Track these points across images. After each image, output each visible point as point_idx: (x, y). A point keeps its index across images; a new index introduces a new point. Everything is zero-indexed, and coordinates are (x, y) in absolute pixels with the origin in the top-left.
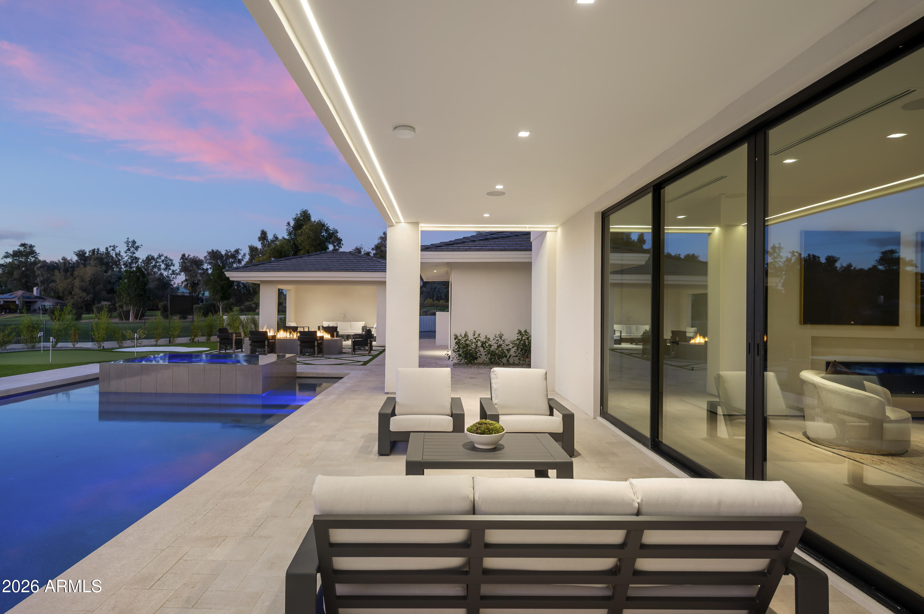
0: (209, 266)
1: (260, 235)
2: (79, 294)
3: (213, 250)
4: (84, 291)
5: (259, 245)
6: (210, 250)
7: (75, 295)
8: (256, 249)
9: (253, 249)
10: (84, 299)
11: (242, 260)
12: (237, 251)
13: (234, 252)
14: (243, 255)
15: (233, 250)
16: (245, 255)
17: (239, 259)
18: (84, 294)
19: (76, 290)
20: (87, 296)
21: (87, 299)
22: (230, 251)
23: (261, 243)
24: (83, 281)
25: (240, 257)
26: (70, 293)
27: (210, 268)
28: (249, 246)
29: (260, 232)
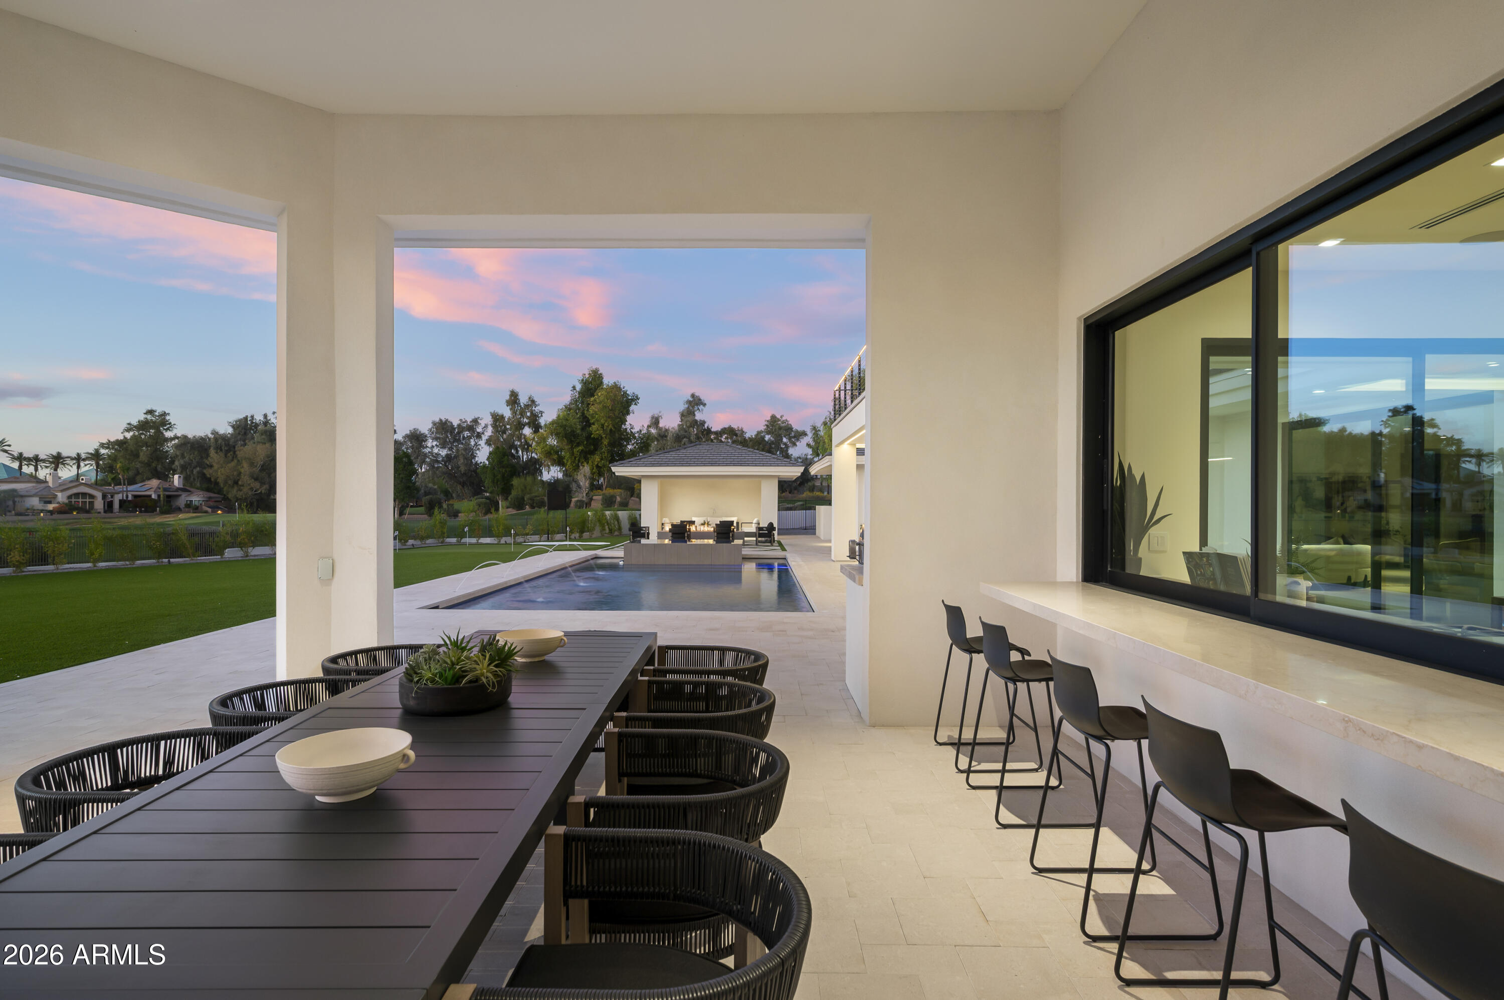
0: (435, 443)
1: (508, 397)
2: (249, 485)
3: (441, 420)
4: (256, 479)
5: (507, 413)
6: (437, 420)
7: (243, 486)
8: (502, 417)
9: (497, 419)
10: (255, 491)
11: (483, 433)
12: (476, 421)
13: (471, 422)
14: (483, 426)
15: (469, 420)
16: (486, 426)
17: (478, 433)
18: (257, 485)
19: (245, 479)
20: (260, 488)
21: (261, 492)
22: (466, 421)
23: (511, 409)
24: (252, 464)
25: (479, 430)
26: (236, 483)
27: (436, 445)
28: (491, 413)
29: (509, 393)
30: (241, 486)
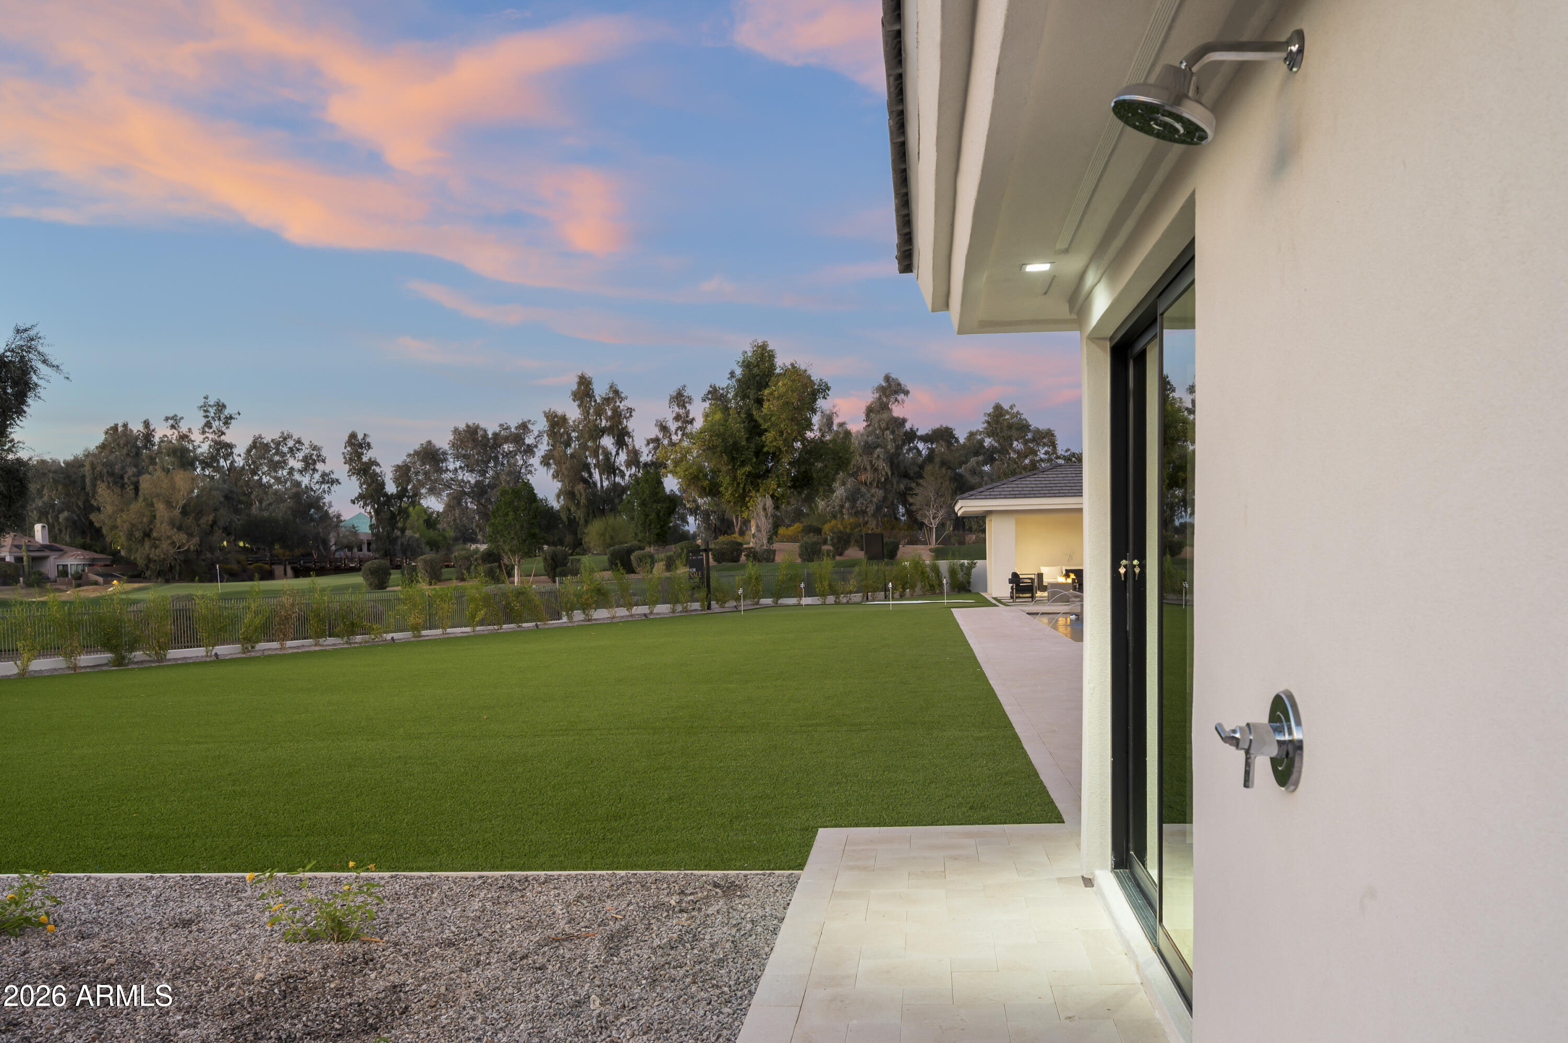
0: (458, 464)
1: (574, 387)
2: (169, 537)
3: (468, 426)
4: (180, 528)
5: (573, 413)
6: (462, 426)
7: (159, 540)
8: (564, 419)
9: (556, 422)
10: (179, 548)
11: (536, 446)
12: (524, 426)
13: (516, 428)
14: (536, 433)
15: (513, 424)
16: (540, 435)
17: (528, 445)
18: (181, 537)
19: (162, 528)
20: (188, 542)
21: (189, 548)
22: (508, 428)
23: (579, 406)
24: (169, 504)
25: (529, 440)
26: (147, 535)
27: (461, 467)
28: (544, 412)
29: (577, 380)
30: (155, 539)
